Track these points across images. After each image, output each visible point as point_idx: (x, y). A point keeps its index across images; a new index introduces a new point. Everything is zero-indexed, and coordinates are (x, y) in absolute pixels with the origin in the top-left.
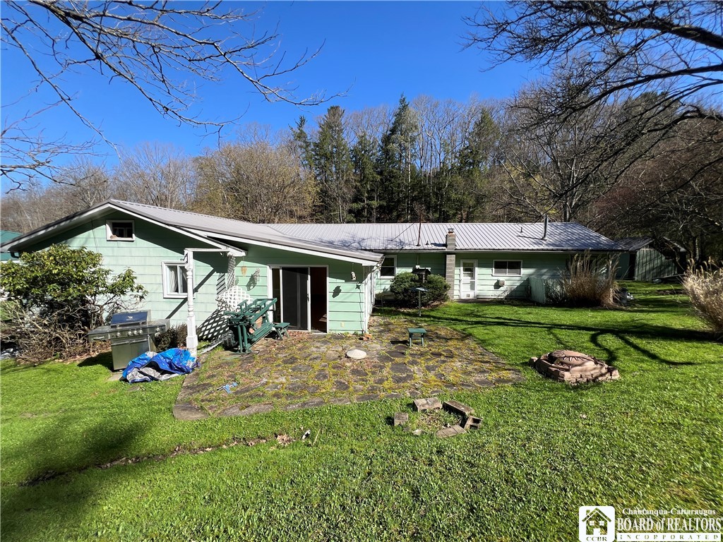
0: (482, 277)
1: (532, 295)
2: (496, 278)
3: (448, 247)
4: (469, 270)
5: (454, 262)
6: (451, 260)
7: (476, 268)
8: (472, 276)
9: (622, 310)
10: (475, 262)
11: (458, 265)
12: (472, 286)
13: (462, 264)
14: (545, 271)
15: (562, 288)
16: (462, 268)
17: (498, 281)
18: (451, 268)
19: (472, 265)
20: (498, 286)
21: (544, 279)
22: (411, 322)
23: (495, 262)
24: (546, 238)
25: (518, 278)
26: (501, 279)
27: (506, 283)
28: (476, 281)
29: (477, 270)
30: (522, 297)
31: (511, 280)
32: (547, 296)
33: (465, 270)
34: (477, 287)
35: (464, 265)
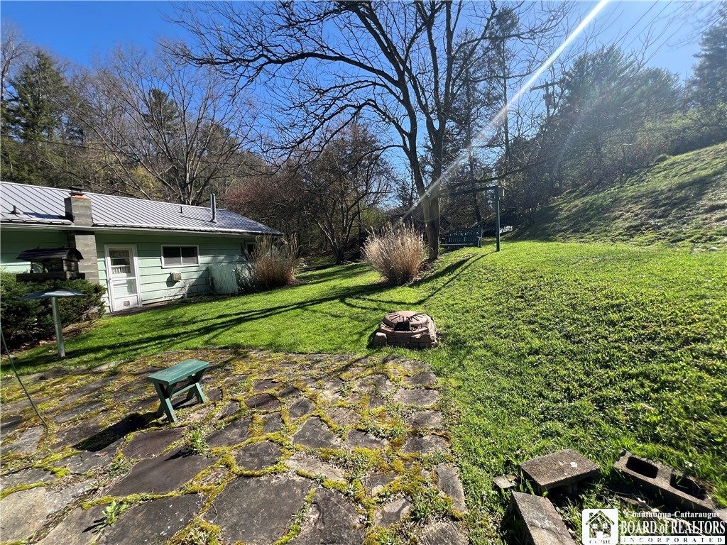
0: (146, 271)
1: (217, 287)
2: (168, 271)
3: (76, 220)
4: (122, 261)
5: (94, 248)
6: (85, 244)
7: (136, 259)
8: (129, 270)
10: (133, 248)
11: (101, 254)
12: (132, 286)
13: (107, 252)
14: (222, 257)
15: (250, 272)
16: (109, 259)
17: (172, 275)
18: (89, 260)
19: (126, 253)
20: (171, 281)
21: (228, 269)
23: (163, 247)
24: (215, 221)
25: (195, 269)
26: (175, 271)
27: (183, 276)
28: (137, 277)
29: (137, 261)
30: (206, 290)
31: (188, 271)
32: (239, 284)
33: (114, 263)
34: (140, 288)
35: (112, 254)
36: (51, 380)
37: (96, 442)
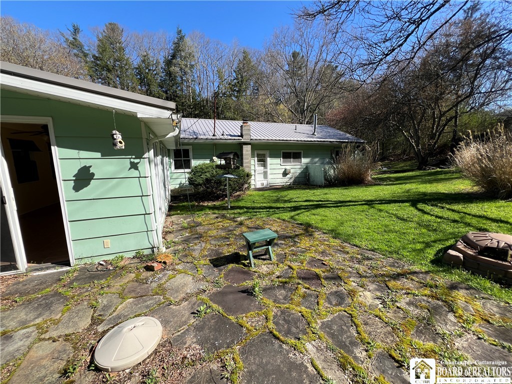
0: (273, 167)
1: (311, 180)
2: (284, 167)
3: (244, 137)
4: (262, 160)
5: (250, 152)
6: (247, 150)
7: (268, 159)
8: (265, 166)
9: (379, 185)
10: (267, 153)
11: (253, 156)
12: (265, 174)
13: (256, 155)
14: (317, 160)
15: (334, 171)
16: (256, 158)
17: (285, 169)
18: (248, 159)
19: (264, 156)
20: (285, 174)
21: (320, 168)
22: (223, 216)
23: (283, 152)
24: (316, 134)
25: (299, 167)
26: (288, 168)
27: (292, 171)
28: (269, 172)
29: (269, 161)
30: (304, 181)
31: (295, 168)
32: (325, 179)
33: (259, 161)
34: (270, 176)
35: (258, 156)
36: (219, 220)
37: (218, 262)
